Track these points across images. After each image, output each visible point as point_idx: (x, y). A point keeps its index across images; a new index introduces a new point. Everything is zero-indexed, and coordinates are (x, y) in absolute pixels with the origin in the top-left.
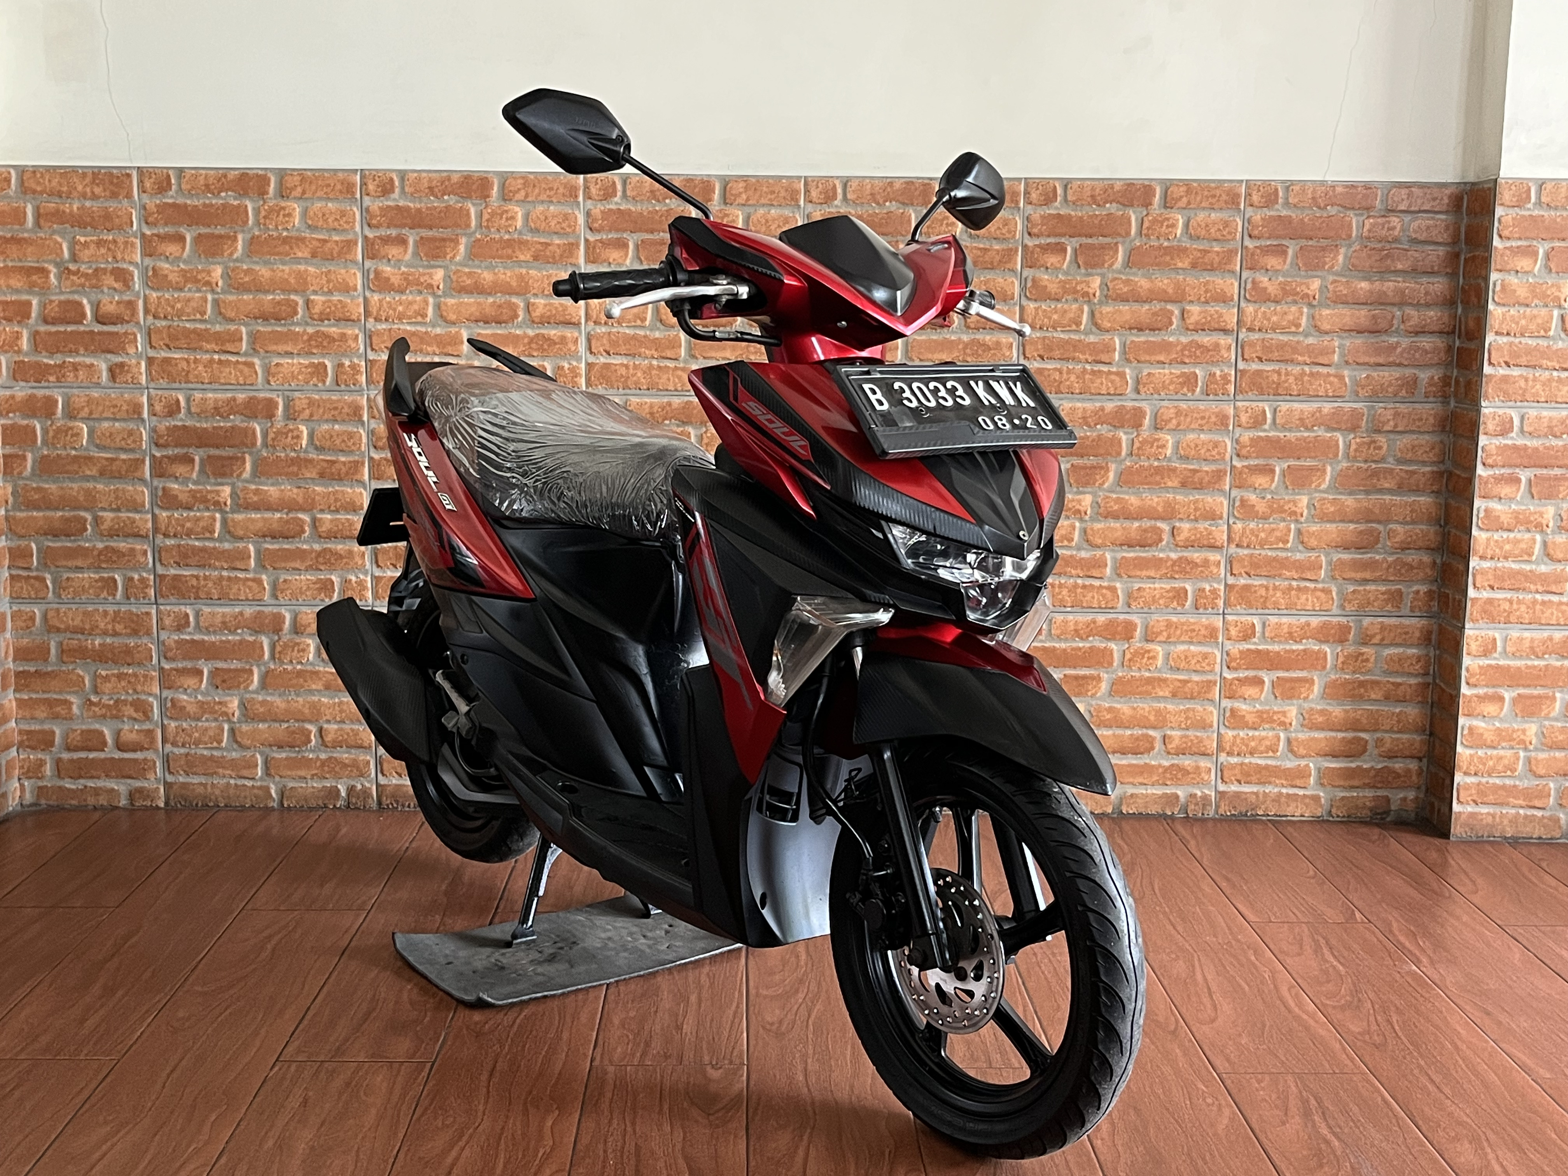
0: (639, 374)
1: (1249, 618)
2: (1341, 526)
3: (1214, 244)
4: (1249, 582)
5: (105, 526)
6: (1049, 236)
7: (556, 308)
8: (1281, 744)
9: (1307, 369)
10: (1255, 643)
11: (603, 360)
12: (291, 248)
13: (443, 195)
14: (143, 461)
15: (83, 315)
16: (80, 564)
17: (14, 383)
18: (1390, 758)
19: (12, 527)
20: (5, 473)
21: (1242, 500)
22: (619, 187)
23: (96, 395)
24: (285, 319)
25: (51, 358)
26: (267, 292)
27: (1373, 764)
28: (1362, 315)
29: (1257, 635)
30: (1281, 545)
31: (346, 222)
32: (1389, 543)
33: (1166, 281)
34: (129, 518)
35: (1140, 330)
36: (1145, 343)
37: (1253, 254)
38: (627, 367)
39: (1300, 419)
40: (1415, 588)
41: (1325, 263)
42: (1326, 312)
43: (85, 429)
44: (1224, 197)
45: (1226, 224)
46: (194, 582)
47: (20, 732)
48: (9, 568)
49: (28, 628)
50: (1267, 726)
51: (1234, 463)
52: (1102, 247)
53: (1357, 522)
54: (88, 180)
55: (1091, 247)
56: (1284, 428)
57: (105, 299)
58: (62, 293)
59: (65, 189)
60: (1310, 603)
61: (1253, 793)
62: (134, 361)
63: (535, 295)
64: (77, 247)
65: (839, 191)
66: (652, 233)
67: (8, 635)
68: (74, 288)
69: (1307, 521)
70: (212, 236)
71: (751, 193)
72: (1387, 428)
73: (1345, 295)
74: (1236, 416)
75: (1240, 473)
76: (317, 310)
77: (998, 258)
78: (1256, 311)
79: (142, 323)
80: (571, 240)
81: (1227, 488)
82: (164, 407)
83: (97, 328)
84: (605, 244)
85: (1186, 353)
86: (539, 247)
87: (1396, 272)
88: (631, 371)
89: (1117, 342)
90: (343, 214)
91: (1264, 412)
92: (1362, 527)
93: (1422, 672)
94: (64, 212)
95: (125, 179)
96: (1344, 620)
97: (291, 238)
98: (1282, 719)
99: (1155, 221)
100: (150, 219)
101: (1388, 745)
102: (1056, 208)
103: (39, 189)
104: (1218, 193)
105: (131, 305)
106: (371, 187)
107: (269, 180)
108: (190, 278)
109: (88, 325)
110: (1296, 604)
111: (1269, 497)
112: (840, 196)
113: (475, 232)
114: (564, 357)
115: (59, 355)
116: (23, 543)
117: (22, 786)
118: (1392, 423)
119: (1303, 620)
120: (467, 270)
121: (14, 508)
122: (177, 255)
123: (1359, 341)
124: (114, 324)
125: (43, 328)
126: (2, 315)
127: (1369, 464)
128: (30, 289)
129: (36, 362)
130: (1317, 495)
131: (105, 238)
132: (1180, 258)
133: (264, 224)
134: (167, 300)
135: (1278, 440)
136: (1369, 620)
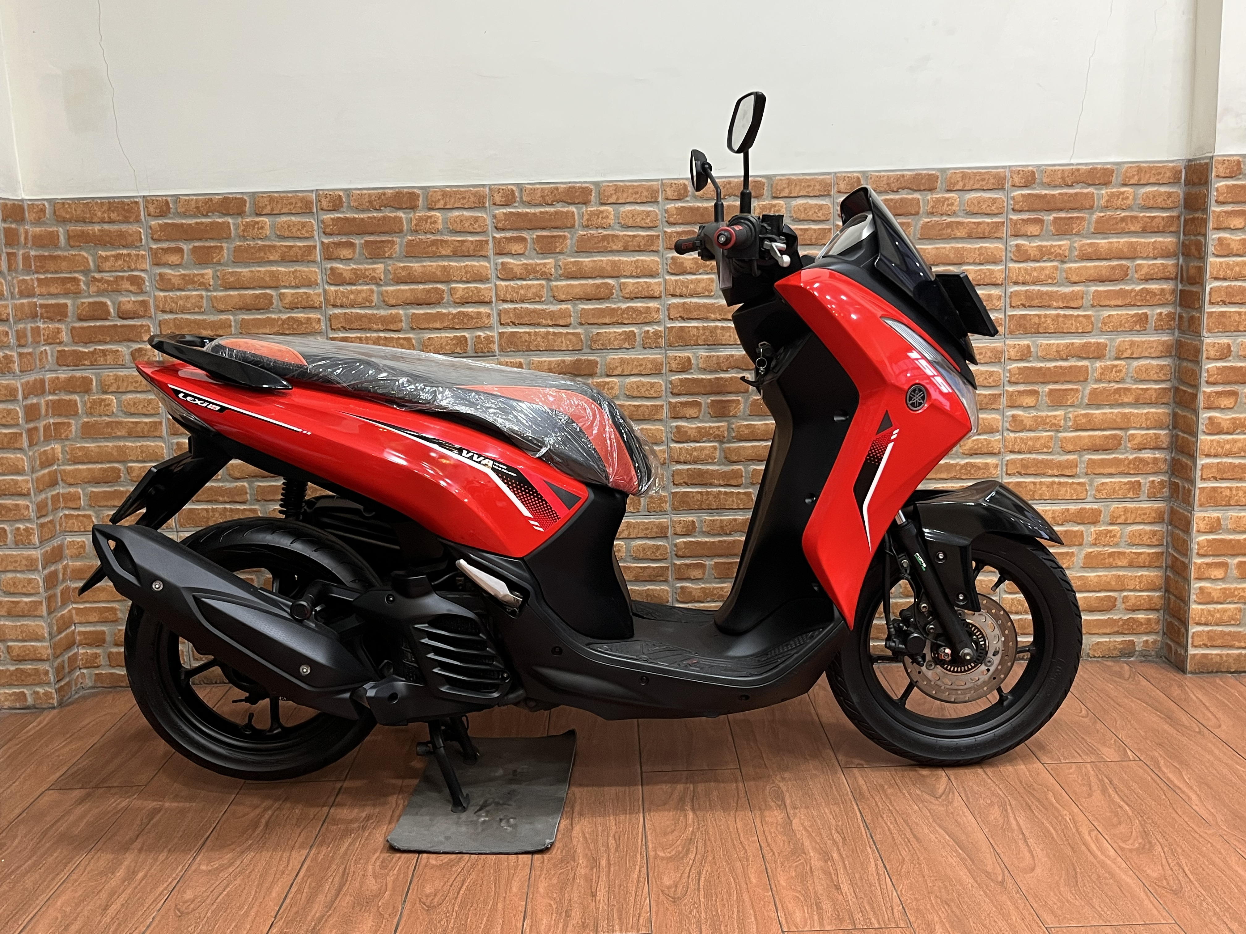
0: (539, 339)
2: (1092, 433)
3: (985, 217)
4: (1021, 479)
5: (134, 474)
7: (472, 291)
9: (1062, 312)
11: (510, 329)
12: (265, 254)
13: (380, 207)
14: (161, 423)
15: (108, 313)
17: (59, 368)
18: (1134, 611)
19: (63, 477)
21: (1013, 417)
22: (517, 194)
23: (121, 374)
24: (263, 309)
25: (85, 347)
26: (248, 288)
27: (1121, 616)
28: (1103, 267)
30: (1045, 450)
31: (307, 232)
32: (1129, 445)
33: (948, 248)
37: (1015, 224)
38: (529, 333)
39: (1057, 351)
40: (1151, 479)
41: (1073, 229)
42: (1074, 266)
43: (115, 400)
44: (993, 180)
45: (994, 200)
46: (204, 514)
47: (79, 633)
48: (63, 510)
49: (80, 554)
51: (1006, 388)
53: (1104, 430)
54: (105, 208)
56: (1044, 359)
57: (124, 299)
58: (90, 296)
59: (88, 216)
60: (1069, 494)
63: (456, 281)
64: (100, 260)
66: (544, 230)
68: (100, 292)
69: (1065, 431)
70: (204, 247)
71: (620, 194)
72: (1125, 355)
73: (1090, 253)
74: (1007, 351)
75: (1011, 396)
76: (287, 301)
77: (814, 236)
78: (1019, 269)
79: (154, 316)
80: (482, 238)
81: (1001, 407)
83: (120, 322)
84: (509, 240)
86: (457, 244)
87: (1130, 233)
88: (533, 337)
90: (304, 225)
91: (1028, 346)
92: (1108, 433)
93: (1157, 543)
94: (88, 233)
95: (133, 205)
96: (1095, 506)
97: (265, 246)
99: (938, 201)
100: (155, 236)
101: (1132, 601)
103: (68, 216)
104: (986, 177)
105: (144, 304)
106: (325, 204)
107: (245, 201)
108: (188, 281)
109: (113, 321)
110: (1058, 495)
111: (1034, 413)
112: (690, 193)
113: (406, 235)
114: (480, 328)
115: (91, 345)
116: (72, 490)
117: (83, 674)
118: (1129, 352)
119: (1064, 507)
120: (402, 265)
121: (64, 464)
122: (178, 262)
123: (1101, 288)
124: (132, 318)
125: (78, 325)
126: (45, 315)
127: (1112, 385)
128: (66, 294)
129: (75, 351)
130: (1071, 409)
131: (121, 252)
132: (958, 229)
133: (244, 237)
134: (172, 298)
135: (1041, 368)
136: (1115, 505)
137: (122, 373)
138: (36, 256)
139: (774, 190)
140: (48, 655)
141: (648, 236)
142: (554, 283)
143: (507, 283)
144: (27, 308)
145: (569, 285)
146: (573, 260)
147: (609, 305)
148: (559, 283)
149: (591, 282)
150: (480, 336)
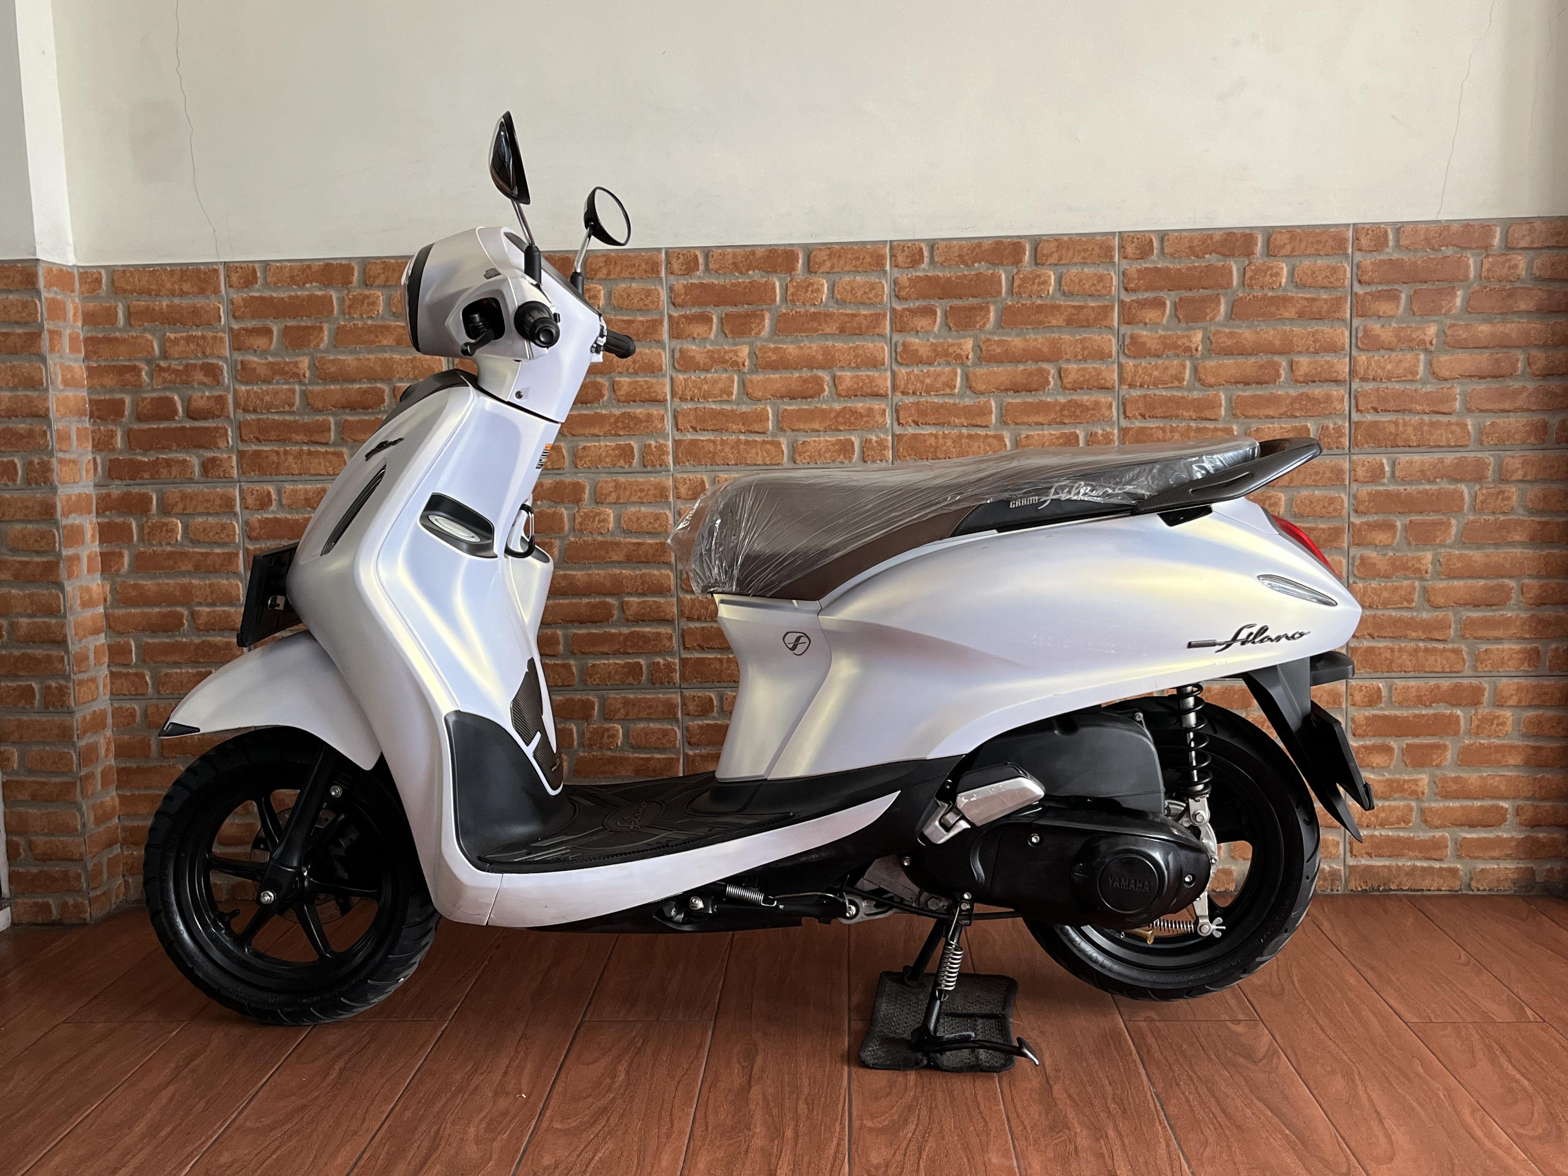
0: (727, 450)
1: (1375, 683)
2: (1470, 582)
3: (1322, 291)
4: (1373, 644)
5: (201, 621)
6: (1146, 290)
7: (641, 386)
8: (1414, 814)
9: (1426, 418)
10: (1382, 709)
11: (689, 436)
12: (377, 337)
14: (237, 554)
15: (175, 412)
16: (177, 658)
17: (110, 482)
18: (1532, 827)
19: (112, 624)
20: (103, 571)
21: (1362, 558)
22: (701, 260)
23: (189, 491)
24: (372, 408)
25: (144, 455)
26: (353, 381)
27: (1514, 834)
28: (1483, 360)
29: (1384, 700)
30: (1405, 604)
32: (1521, 599)
33: (1272, 333)
34: (224, 612)
35: (1247, 384)
36: (1253, 397)
37: (1363, 301)
38: (714, 442)
39: (1422, 471)
40: (1553, 646)
41: (1443, 307)
42: (1444, 358)
43: (180, 525)
44: (1331, 243)
45: (1334, 270)
47: (124, 829)
48: (109, 666)
49: (129, 724)
50: (1397, 795)
51: (1353, 520)
52: (1204, 300)
53: (1487, 578)
54: (176, 277)
55: (1192, 300)
56: (1403, 481)
57: (197, 395)
58: (153, 390)
59: (154, 287)
60: (1439, 665)
61: (1384, 866)
62: (225, 456)
63: (620, 373)
64: (167, 344)
65: (926, 254)
66: (736, 306)
67: (109, 733)
68: (166, 385)
69: (1432, 579)
70: (299, 328)
71: (835, 260)
72: (1514, 478)
73: (1465, 339)
74: (1353, 470)
75: (1359, 530)
77: (1092, 315)
78: (1368, 360)
79: (232, 416)
80: (655, 317)
81: (1346, 545)
82: (256, 500)
83: (189, 424)
84: (690, 319)
85: (1297, 406)
86: (623, 325)
87: (1519, 313)
88: (719, 447)
89: (1223, 397)
91: (1382, 464)
92: (1492, 583)
93: (1564, 734)
94: (154, 310)
95: (211, 274)
96: (1475, 682)
97: (376, 326)
98: (1413, 788)
99: (1258, 270)
100: (237, 314)
101: (1530, 813)
102: (1153, 261)
103: (129, 288)
104: (1323, 238)
105: (221, 400)
107: (353, 268)
108: (278, 371)
109: (180, 421)
110: (1424, 666)
111: (1391, 554)
112: (926, 260)
114: (650, 435)
115: (152, 452)
116: (121, 640)
117: (126, 882)
118: (1520, 472)
119: (1432, 682)
121: (113, 606)
122: (265, 347)
123: (1481, 386)
124: (205, 419)
126: (96, 414)
127: (1497, 516)
128: (123, 388)
129: (131, 460)
130: (1442, 550)
131: (194, 334)
132: (1285, 308)
133: (349, 314)
134: (256, 393)
135: (1398, 494)
136: (1504, 680)
137: (189, 489)
138: (86, 340)
139: (1039, 255)
140: (81, 854)
141: (871, 315)
142: (748, 376)
143: (686, 376)
144: (72, 404)
145: (768, 379)
146: (772, 346)
147: (819, 405)
148: (754, 376)
149: (796, 375)
150: (650, 445)
